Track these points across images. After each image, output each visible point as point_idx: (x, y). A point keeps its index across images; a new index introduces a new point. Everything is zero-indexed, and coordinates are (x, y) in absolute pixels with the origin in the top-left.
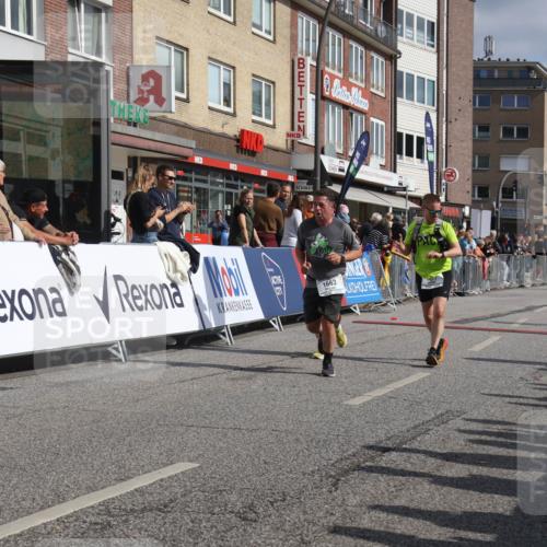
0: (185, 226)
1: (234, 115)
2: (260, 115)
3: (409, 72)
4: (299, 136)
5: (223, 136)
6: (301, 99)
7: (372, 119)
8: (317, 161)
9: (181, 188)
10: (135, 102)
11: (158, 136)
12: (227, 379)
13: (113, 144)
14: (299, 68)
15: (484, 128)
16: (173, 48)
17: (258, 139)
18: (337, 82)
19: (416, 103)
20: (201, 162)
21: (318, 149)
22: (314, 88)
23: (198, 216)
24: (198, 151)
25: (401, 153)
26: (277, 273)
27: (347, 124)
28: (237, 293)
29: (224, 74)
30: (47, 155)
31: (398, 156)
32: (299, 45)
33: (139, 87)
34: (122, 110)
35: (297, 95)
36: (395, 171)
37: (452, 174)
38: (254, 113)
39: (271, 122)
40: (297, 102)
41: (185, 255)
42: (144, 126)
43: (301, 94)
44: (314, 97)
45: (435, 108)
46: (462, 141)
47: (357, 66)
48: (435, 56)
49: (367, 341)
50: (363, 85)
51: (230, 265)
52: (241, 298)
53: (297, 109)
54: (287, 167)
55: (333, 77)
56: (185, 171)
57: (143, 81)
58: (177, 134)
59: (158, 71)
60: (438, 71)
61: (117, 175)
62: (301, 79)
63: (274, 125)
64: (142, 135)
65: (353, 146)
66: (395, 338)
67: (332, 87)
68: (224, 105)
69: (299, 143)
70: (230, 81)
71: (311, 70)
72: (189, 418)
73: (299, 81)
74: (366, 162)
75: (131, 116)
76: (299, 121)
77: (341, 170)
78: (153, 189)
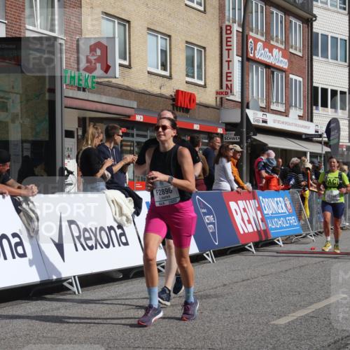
0: (129, 175)
1: (170, 77)
2: (193, 77)
3: (324, 33)
4: (227, 94)
5: (161, 96)
7: (291, 76)
8: (243, 114)
9: (124, 143)
10: (84, 70)
11: (104, 99)
13: (65, 107)
14: (227, 34)
16: (116, 21)
17: (191, 98)
18: (260, 45)
19: (330, 60)
20: (142, 120)
21: (244, 105)
22: (240, 51)
24: (139, 110)
25: (317, 105)
26: (209, 213)
27: (269, 81)
29: (161, 42)
30: (8, 120)
31: (314, 107)
32: (227, 14)
33: (87, 57)
34: (72, 78)
35: (225, 58)
36: (312, 121)
38: (187, 76)
39: (202, 83)
40: (225, 64)
41: (130, 201)
42: (92, 91)
43: (229, 57)
44: (240, 59)
45: (347, 64)
47: (277, 31)
48: (347, 18)
49: (290, 269)
50: (283, 47)
53: (225, 70)
54: (217, 121)
55: (256, 41)
56: (127, 128)
57: (90, 52)
58: (121, 96)
59: (105, 42)
61: (69, 134)
62: (229, 43)
63: (205, 85)
64: (90, 99)
65: (275, 101)
66: (315, 265)
67: (255, 49)
68: (161, 69)
69: (227, 99)
70: (166, 48)
71: (237, 35)
72: (135, 341)
73: (227, 45)
74: (286, 114)
75: (81, 82)
76: (227, 81)
77: (265, 122)
78: (102, 145)
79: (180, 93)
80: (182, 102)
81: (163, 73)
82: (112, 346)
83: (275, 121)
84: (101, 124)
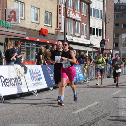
0: (23, 59)
1: (39, 24)
2: (47, 24)
3: (94, 8)
4: (59, 30)
5: (35, 30)
6: (60, 18)
7: (82, 23)
8: (65, 37)
9: (21, 47)
10: (7, 21)
11: (15, 31)
12: (36, 107)
14: (60, 8)
15: (117, 25)
16: (20, 3)
17: (46, 31)
18: (71, 12)
19: (96, 18)
20: (28, 39)
21: (65, 34)
22: (64, 14)
23: (27, 56)
24: (27, 35)
25: (91, 34)
26: (52, 73)
27: (74, 25)
28: (39, 80)
29: (36, 11)
31: (90, 35)
32: (60, 1)
33: (9, 16)
34: (3, 23)
35: (59, 17)
36: (89, 40)
37: (107, 40)
38: (45, 23)
39: (50, 26)
40: (59, 19)
41: (23, 68)
42: (10, 28)
43: (60, 16)
44: (64, 17)
45: (102, 19)
46: (110, 29)
47: (78, 7)
48: (102, 3)
49: (80, 93)
50: (80, 13)
51: (37, 71)
52: (40, 81)
53: (59, 21)
55: (70, 11)
56: (23, 42)
57: (10, 14)
58: (21, 30)
59: (15, 10)
60: (103, 8)
62: (60, 11)
63: (51, 26)
64: (9, 31)
65: (76, 32)
66: (89, 92)
67: (70, 14)
68: (36, 21)
69: (59, 32)
70: (38, 13)
71: (63, 8)
72: (23, 120)
73: (60, 12)
74: (80, 37)
75: (6, 25)
76: (59, 25)
77: (72, 40)
78: (13, 48)
79: (42, 29)
80: (43, 32)
81: (36, 22)
82: (15, 121)
83: (76, 40)
84: (13, 41)
